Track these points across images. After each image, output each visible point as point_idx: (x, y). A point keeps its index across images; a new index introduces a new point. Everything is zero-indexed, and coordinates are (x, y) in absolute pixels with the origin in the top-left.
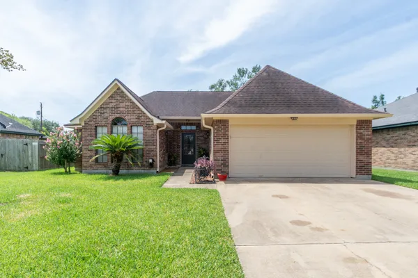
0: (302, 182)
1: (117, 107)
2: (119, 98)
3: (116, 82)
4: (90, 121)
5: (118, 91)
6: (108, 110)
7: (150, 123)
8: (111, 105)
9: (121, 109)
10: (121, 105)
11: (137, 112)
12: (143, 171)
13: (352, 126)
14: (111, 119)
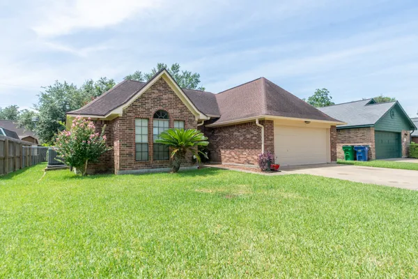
0: (311, 167)
1: (160, 99)
2: (161, 88)
3: (164, 71)
4: (129, 111)
5: (161, 81)
6: (149, 101)
7: (192, 118)
8: (154, 96)
9: (164, 101)
10: (164, 97)
11: (180, 106)
12: (185, 168)
13: (327, 129)
14: (153, 111)
